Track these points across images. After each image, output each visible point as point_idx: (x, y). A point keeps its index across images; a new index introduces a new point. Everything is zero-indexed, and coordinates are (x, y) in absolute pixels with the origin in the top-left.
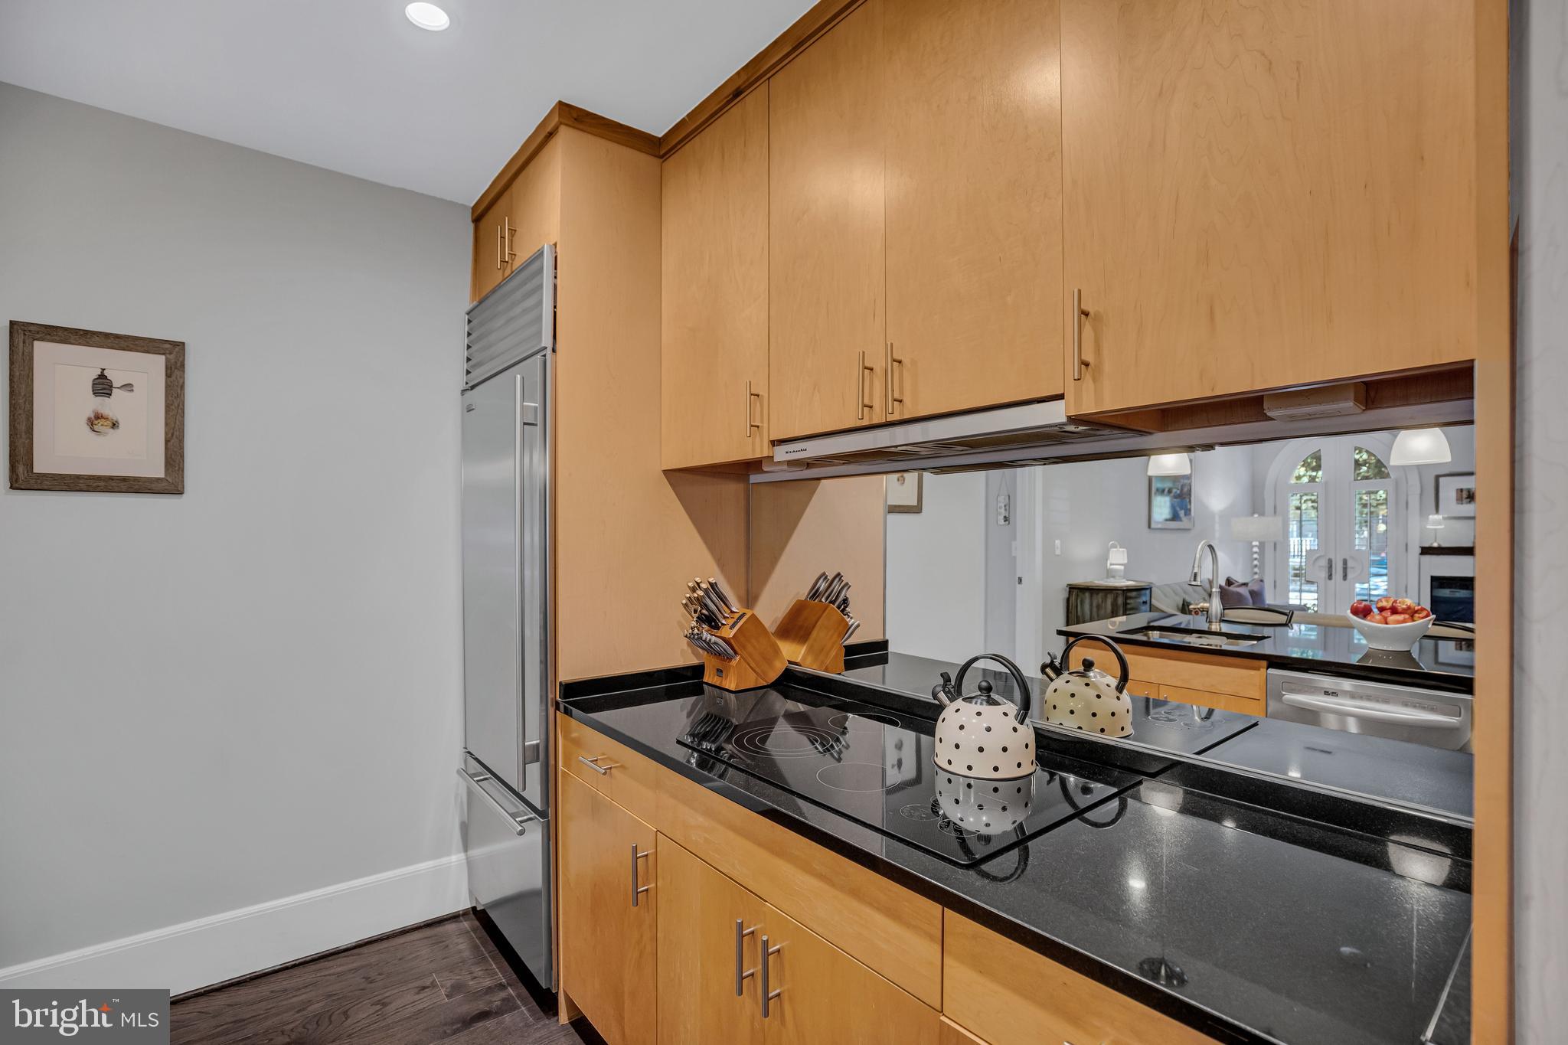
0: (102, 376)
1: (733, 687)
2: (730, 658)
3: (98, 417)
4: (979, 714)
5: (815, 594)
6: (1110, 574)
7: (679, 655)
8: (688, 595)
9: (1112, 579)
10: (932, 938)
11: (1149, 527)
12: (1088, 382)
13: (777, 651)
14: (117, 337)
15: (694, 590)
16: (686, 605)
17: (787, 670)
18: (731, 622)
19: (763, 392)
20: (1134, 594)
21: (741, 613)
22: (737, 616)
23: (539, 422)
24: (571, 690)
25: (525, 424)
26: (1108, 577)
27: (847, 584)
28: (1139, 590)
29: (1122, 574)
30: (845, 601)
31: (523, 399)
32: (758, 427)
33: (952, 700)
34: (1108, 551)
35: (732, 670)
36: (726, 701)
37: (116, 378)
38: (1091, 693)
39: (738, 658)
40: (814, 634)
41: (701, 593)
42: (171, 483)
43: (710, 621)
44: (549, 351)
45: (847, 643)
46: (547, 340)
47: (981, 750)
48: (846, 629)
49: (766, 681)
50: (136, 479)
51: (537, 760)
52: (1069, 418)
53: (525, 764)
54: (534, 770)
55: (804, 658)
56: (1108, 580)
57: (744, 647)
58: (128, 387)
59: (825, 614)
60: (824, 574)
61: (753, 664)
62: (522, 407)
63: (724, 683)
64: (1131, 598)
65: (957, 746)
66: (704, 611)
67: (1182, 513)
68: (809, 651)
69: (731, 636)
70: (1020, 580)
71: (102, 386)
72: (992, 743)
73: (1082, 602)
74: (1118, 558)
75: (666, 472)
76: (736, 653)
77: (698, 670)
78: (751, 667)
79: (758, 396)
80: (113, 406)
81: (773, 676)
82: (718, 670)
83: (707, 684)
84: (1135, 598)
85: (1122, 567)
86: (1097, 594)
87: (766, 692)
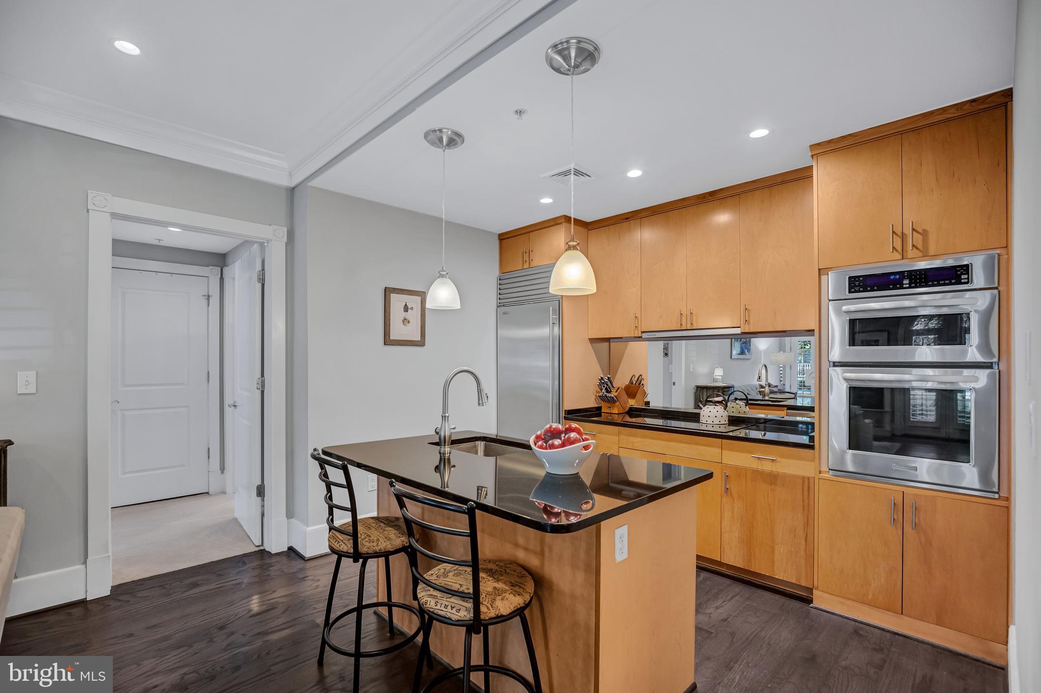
0: (406, 305)
1: (616, 412)
2: (615, 403)
3: (405, 319)
4: (714, 408)
6: (715, 380)
7: (591, 403)
8: (596, 381)
9: (716, 383)
10: (718, 447)
11: (731, 358)
12: (747, 325)
13: (627, 401)
14: (410, 291)
15: (600, 380)
16: (597, 385)
18: (615, 390)
19: (639, 316)
20: (726, 390)
21: (617, 388)
23: (558, 323)
24: (569, 412)
25: (553, 323)
26: (714, 382)
28: (729, 387)
29: (720, 380)
30: (643, 385)
31: (553, 315)
32: (637, 327)
33: (704, 406)
34: (714, 369)
35: (616, 407)
37: (409, 306)
38: (738, 406)
39: (618, 402)
42: (421, 343)
43: (607, 390)
47: (716, 417)
49: (625, 411)
50: (414, 341)
52: (742, 333)
56: (715, 383)
57: (620, 399)
58: (412, 308)
60: (634, 375)
61: (622, 405)
62: (552, 317)
63: (611, 411)
64: (725, 391)
67: (746, 351)
69: (617, 395)
70: (674, 383)
71: (406, 309)
72: (719, 415)
73: (703, 394)
74: (719, 373)
75: (589, 339)
77: (599, 409)
79: (637, 317)
80: (410, 315)
81: (627, 409)
82: (608, 407)
83: (603, 412)
84: (727, 391)
85: (721, 377)
86: (710, 390)
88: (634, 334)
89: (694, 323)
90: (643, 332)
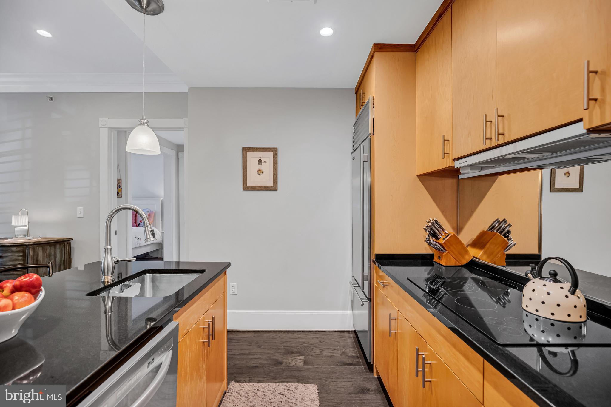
0: (260, 159)
1: (444, 264)
2: (443, 252)
3: (259, 170)
4: (545, 285)
5: (492, 228)
7: (424, 249)
8: (426, 225)
10: (480, 370)
13: (467, 252)
14: (263, 148)
15: (428, 222)
16: (425, 229)
17: (472, 260)
18: (444, 237)
19: (450, 139)
21: (449, 234)
22: (447, 234)
23: (369, 161)
24: (379, 257)
25: (364, 162)
27: (509, 224)
30: (508, 232)
31: (363, 153)
32: (448, 154)
33: (537, 279)
35: (444, 257)
36: (442, 269)
37: (263, 160)
39: (446, 252)
40: (488, 246)
41: (430, 224)
42: (274, 188)
43: (435, 235)
44: (372, 134)
45: (507, 253)
46: (370, 131)
48: (507, 247)
49: (461, 264)
50: (267, 187)
51: (368, 281)
52: (587, 131)
53: (363, 281)
54: (366, 284)
55: (482, 256)
57: (449, 248)
58: (265, 162)
59: (494, 237)
61: (454, 256)
62: (363, 156)
63: (441, 262)
65: (530, 299)
66: (432, 232)
68: (485, 253)
69: (443, 242)
71: (260, 162)
72: (551, 301)
75: (417, 175)
76: (445, 250)
77: (432, 256)
78: (453, 257)
79: (448, 141)
80: (263, 167)
81: (464, 262)
82: (439, 257)
83: (435, 262)
87: (460, 269)
88: (447, 164)
89: (506, 133)
90: (455, 160)
